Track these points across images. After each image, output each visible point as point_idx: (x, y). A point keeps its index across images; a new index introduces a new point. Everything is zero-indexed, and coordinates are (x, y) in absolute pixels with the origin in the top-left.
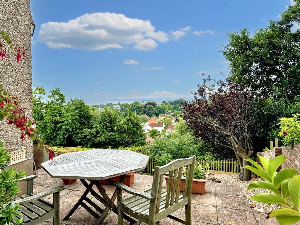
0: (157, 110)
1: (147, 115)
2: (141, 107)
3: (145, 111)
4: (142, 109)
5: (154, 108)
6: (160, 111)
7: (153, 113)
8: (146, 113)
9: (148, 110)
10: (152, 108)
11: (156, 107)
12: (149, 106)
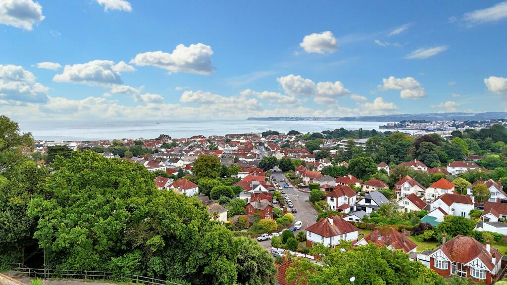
0: (443, 153)
1: (422, 161)
2: (409, 145)
3: (416, 153)
4: (411, 148)
5: (436, 148)
6: (449, 155)
7: (435, 158)
8: (420, 156)
9: (425, 152)
10: (433, 149)
11: (440, 145)
12: (427, 143)
